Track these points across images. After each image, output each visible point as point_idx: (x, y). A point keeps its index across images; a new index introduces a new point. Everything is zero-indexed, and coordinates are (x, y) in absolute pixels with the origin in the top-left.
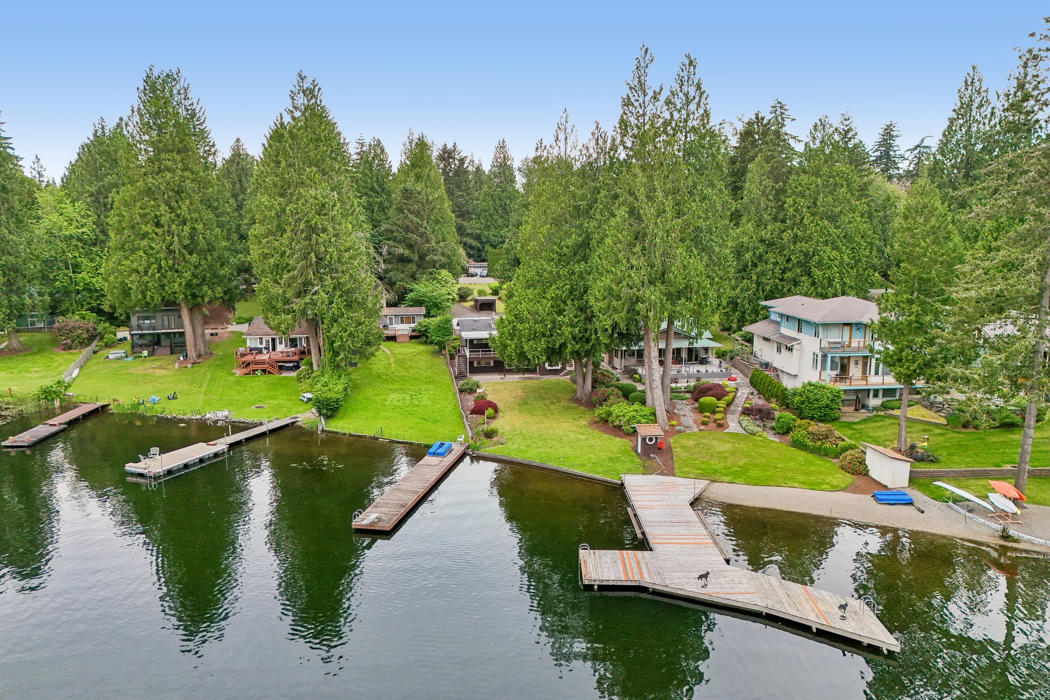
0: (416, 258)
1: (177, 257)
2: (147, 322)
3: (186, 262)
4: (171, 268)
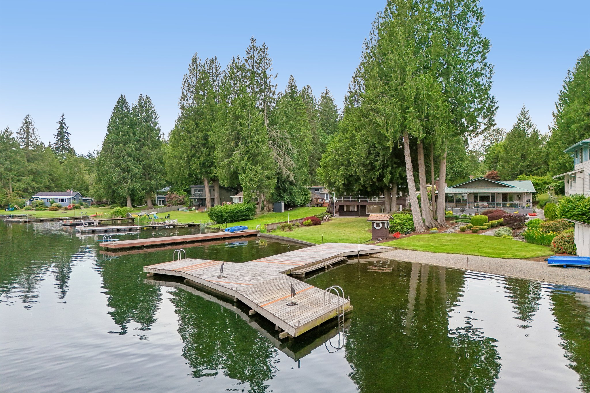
1: (198, 149)
2: (199, 193)
3: (202, 153)
4: (193, 156)
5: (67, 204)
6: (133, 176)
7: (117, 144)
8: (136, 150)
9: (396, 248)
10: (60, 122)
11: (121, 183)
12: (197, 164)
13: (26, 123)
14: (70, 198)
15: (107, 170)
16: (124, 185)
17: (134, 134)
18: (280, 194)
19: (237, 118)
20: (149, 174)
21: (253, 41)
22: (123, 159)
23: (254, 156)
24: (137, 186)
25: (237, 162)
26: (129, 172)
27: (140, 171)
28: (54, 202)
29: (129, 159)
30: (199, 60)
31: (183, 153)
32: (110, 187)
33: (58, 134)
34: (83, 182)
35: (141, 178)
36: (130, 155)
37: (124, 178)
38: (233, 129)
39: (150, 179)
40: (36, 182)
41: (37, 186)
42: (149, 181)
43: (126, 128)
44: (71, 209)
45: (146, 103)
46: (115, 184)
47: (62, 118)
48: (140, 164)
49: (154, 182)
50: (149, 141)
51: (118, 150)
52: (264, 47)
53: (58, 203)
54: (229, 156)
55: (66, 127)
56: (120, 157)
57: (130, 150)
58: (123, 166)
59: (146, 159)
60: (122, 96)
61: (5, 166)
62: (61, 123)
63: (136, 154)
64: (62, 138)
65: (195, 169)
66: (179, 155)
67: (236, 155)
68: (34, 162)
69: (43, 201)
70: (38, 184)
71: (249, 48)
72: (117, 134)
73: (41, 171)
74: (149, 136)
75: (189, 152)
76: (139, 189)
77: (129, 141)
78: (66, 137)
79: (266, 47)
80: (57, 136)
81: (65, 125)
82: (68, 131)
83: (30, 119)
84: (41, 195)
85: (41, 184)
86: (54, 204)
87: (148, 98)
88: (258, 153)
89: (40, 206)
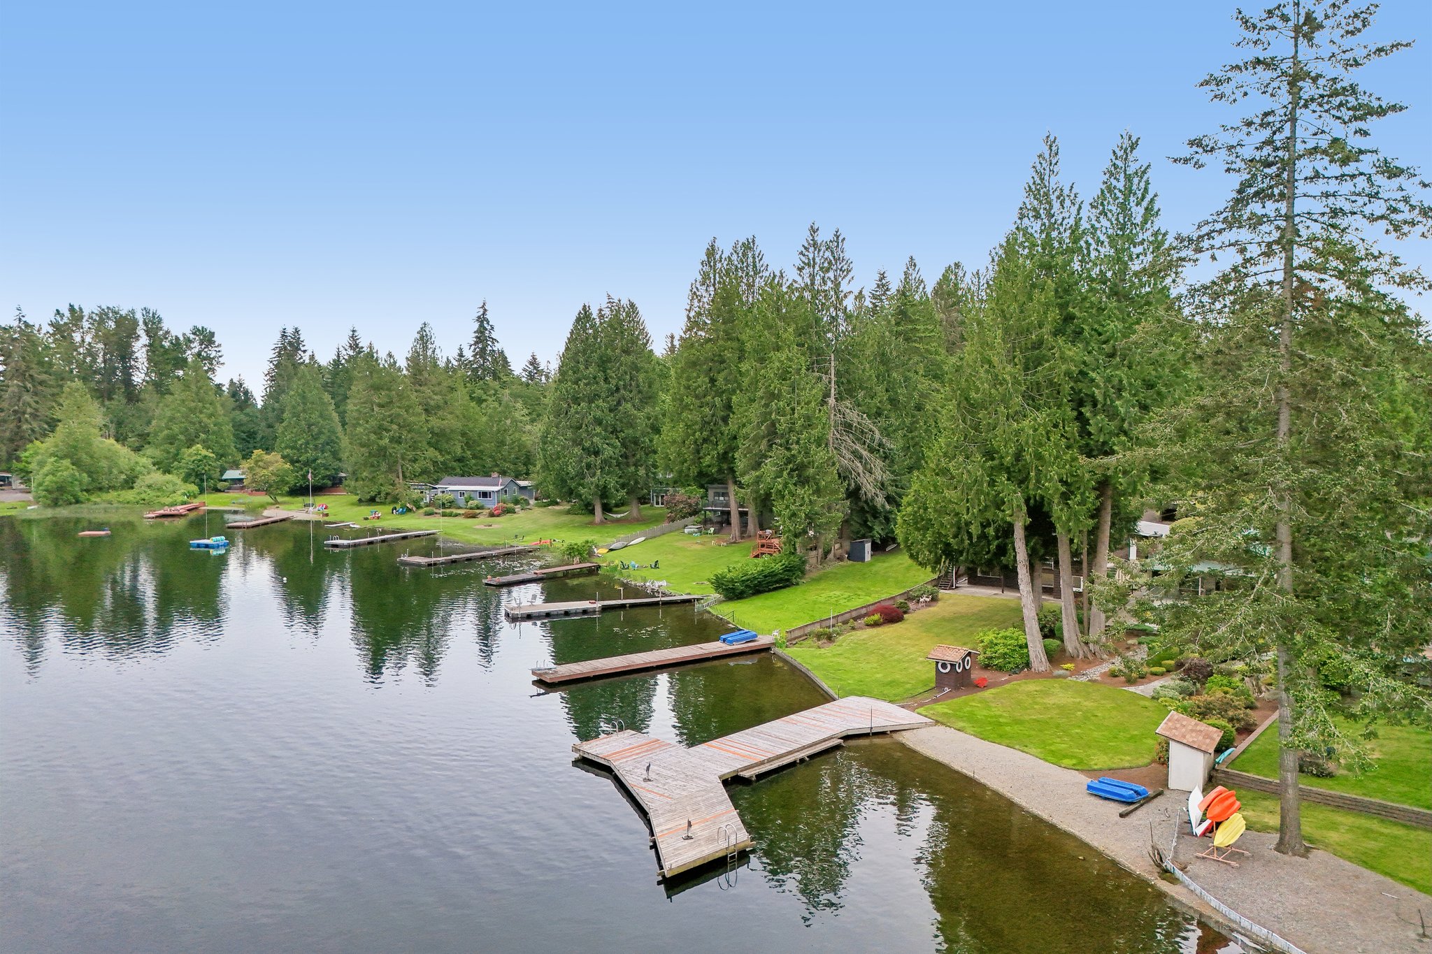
1: (714, 428)
2: (722, 498)
3: (722, 434)
4: (705, 440)
5: (491, 504)
6: (605, 462)
7: (576, 401)
8: (611, 411)
9: (937, 722)
10: (479, 317)
11: (582, 476)
12: (713, 457)
13: (422, 338)
14: (498, 492)
15: (558, 452)
16: (588, 480)
17: (606, 380)
18: (866, 521)
19: (773, 396)
20: (634, 455)
21: (814, 231)
22: (587, 431)
23: (801, 468)
24: (612, 482)
25: (769, 480)
26: (596, 453)
27: (617, 451)
28: (471, 498)
29: (598, 429)
30: (720, 253)
31: (688, 436)
32: (564, 481)
33: (476, 343)
34: (521, 446)
35: (618, 465)
36: (599, 422)
37: (589, 466)
38: (765, 416)
39: (636, 465)
40: (440, 451)
41: (442, 460)
42: (632, 469)
43: (592, 370)
44: (498, 516)
45: (628, 315)
46: (572, 478)
47: (482, 311)
48: (617, 438)
49: (642, 472)
50: (634, 392)
51: (577, 413)
52: (838, 237)
53: (478, 501)
54: (757, 465)
55: (489, 327)
56: (580, 427)
57: (599, 413)
58: (587, 445)
59: (628, 429)
60: (585, 306)
61: (391, 433)
62: (482, 320)
63: (610, 418)
64: (483, 350)
65: (709, 466)
66: (679, 440)
67: (769, 467)
68: (435, 414)
69: (452, 497)
70: (443, 456)
71: (806, 245)
72: (576, 383)
73: (448, 431)
74: (633, 383)
75: (698, 434)
76: (614, 487)
77: (597, 396)
78: (489, 348)
79: (840, 239)
80: (473, 347)
81: (488, 323)
82: (493, 336)
83: (427, 329)
84: (449, 484)
85: (449, 453)
86: (471, 502)
87: (632, 305)
88: (809, 463)
89: (447, 507)
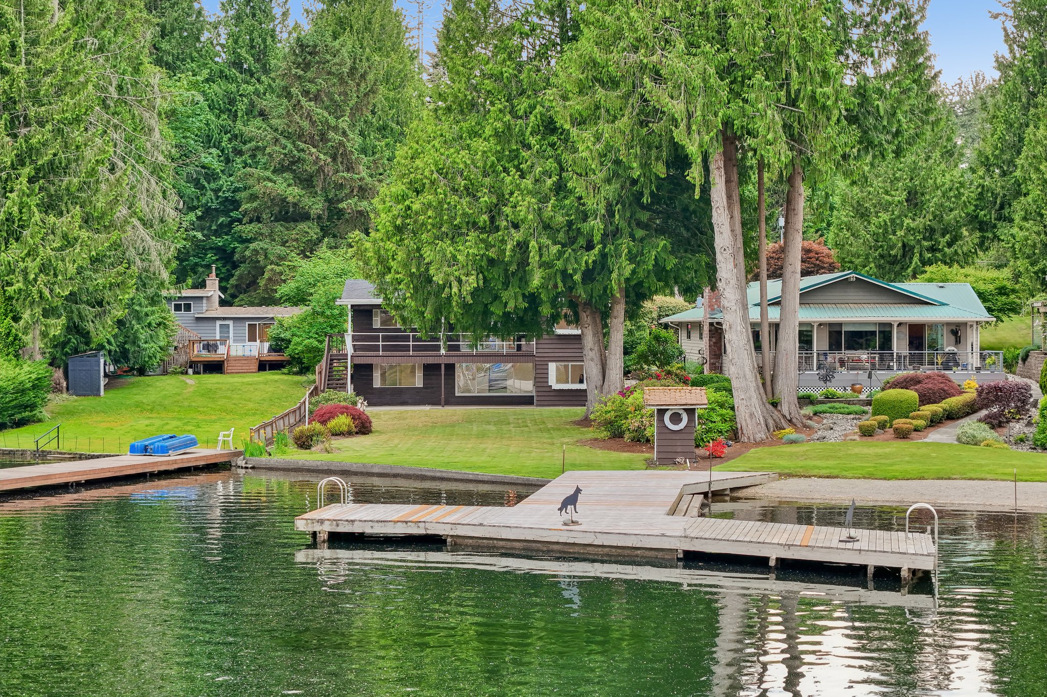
0: (317, 206)
9: (780, 474)
